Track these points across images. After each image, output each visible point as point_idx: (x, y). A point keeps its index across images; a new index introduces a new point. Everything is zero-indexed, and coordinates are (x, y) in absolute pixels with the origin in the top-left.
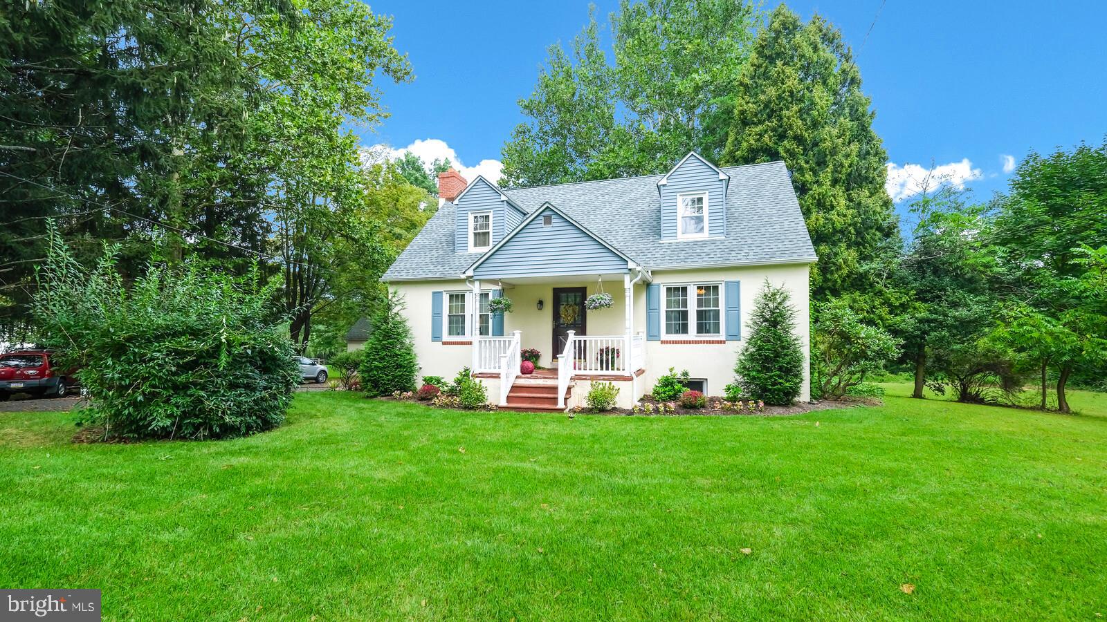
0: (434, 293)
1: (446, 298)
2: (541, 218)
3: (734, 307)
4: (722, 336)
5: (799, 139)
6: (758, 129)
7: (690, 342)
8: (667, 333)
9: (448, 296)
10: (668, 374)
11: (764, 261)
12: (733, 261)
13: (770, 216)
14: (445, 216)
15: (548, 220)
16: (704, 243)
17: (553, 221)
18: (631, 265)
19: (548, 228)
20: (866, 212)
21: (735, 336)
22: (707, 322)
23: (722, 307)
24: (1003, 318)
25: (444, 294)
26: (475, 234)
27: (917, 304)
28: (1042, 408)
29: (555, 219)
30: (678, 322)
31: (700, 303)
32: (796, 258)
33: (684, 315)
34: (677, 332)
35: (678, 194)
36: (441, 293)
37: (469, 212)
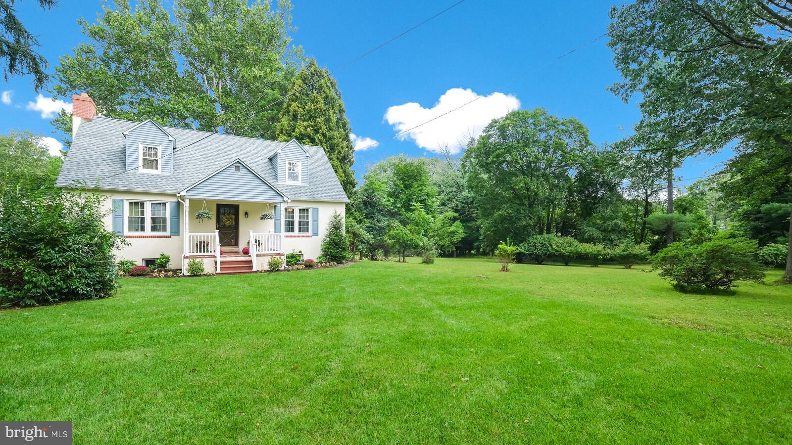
0: (114, 200)
1: (126, 205)
2: (232, 166)
3: (316, 220)
4: (310, 233)
5: (324, 135)
6: (306, 123)
7: (296, 237)
8: (285, 232)
9: (128, 203)
10: (291, 252)
11: (329, 200)
12: (316, 199)
13: (325, 177)
15: (237, 169)
16: (300, 187)
17: (241, 169)
18: (285, 199)
19: (237, 173)
20: (348, 176)
21: (316, 234)
22: (304, 227)
23: (310, 220)
24: (392, 227)
25: (125, 201)
26: (144, 160)
27: (365, 220)
28: (399, 261)
30: (290, 227)
31: (300, 218)
32: (340, 200)
33: (293, 223)
34: (289, 231)
35: (287, 159)
36: (122, 200)
37: (139, 143)
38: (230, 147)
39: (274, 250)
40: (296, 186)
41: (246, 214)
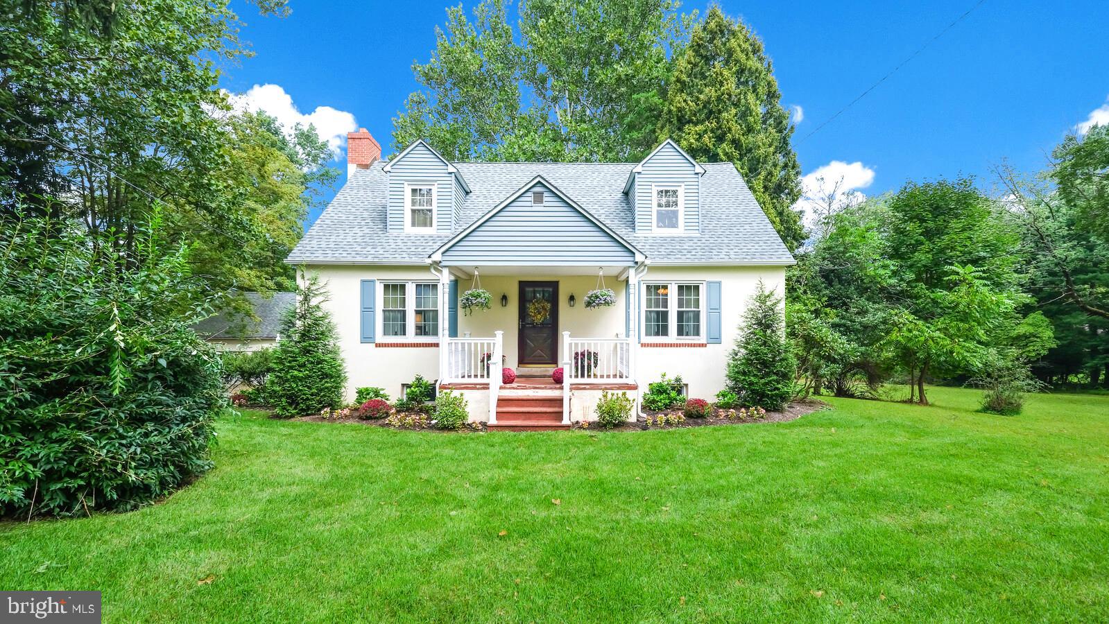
0: (363, 281)
1: (380, 289)
2: (529, 194)
3: (716, 310)
4: (702, 338)
5: (736, 143)
6: (700, 128)
7: (671, 345)
8: (646, 335)
9: (382, 285)
10: (659, 380)
11: (747, 262)
12: (715, 261)
13: (738, 217)
14: (359, 186)
15: (538, 198)
16: (681, 240)
17: (545, 199)
18: (639, 258)
19: (538, 207)
20: (787, 222)
21: (717, 340)
22: (688, 323)
23: (703, 308)
24: (895, 324)
25: (377, 283)
26: (413, 211)
27: (828, 310)
28: (910, 401)
29: (547, 197)
30: (658, 324)
31: (680, 304)
32: (775, 261)
33: (664, 316)
34: (657, 334)
35: (653, 184)
36: (373, 281)
37: (406, 183)
38: (559, 181)
39: (621, 377)
40: (673, 239)
41: (572, 298)
